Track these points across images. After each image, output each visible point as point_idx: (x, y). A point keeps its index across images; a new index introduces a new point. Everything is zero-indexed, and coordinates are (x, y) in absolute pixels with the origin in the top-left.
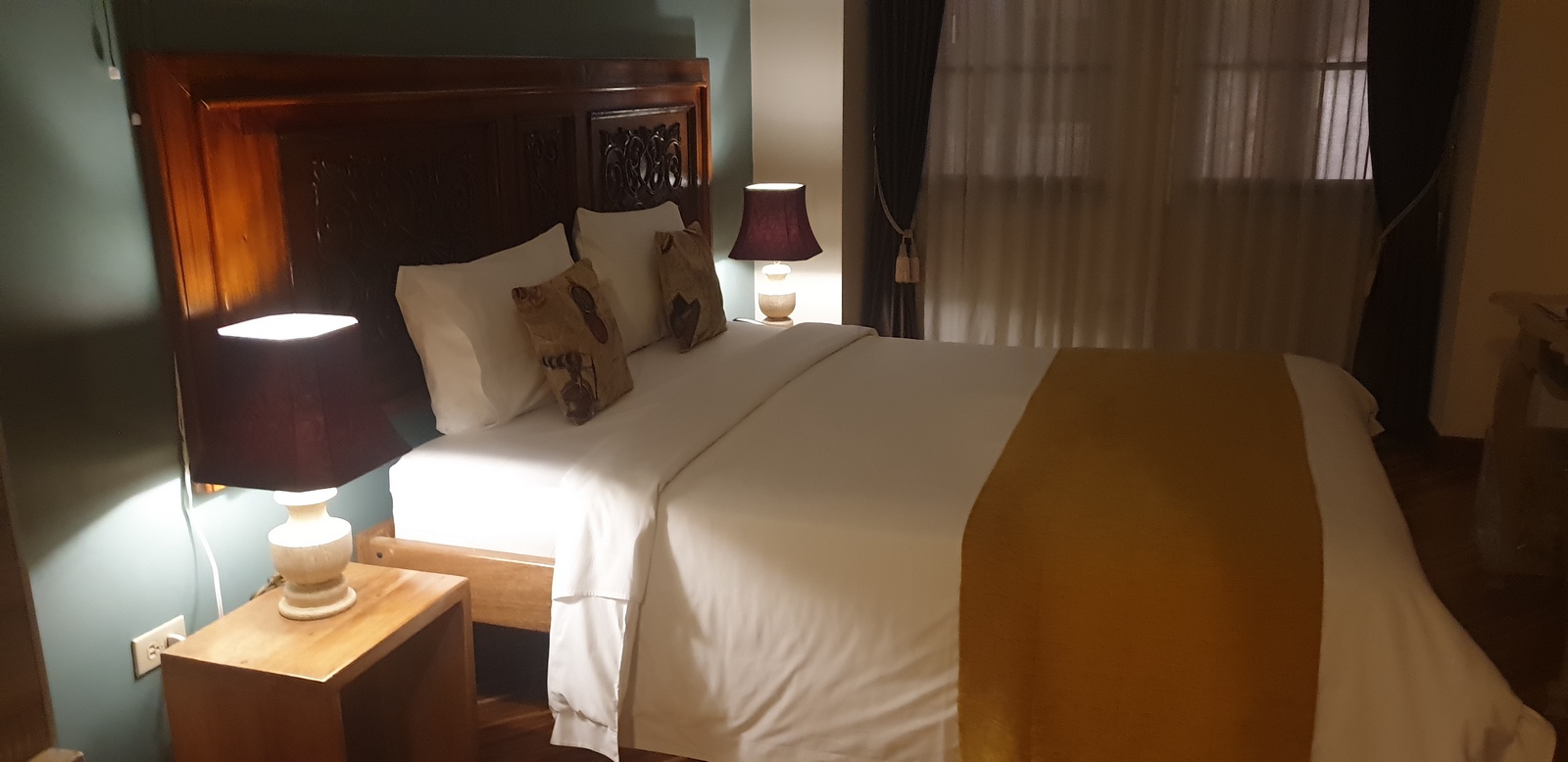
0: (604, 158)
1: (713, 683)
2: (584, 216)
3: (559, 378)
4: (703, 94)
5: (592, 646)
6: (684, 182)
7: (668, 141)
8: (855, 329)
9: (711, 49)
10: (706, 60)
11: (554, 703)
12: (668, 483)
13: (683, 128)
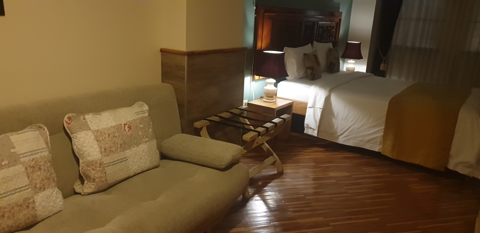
0: (319, 31)
1: (336, 126)
2: (315, 43)
3: (309, 71)
4: (340, 20)
5: (314, 116)
6: (333, 40)
7: (331, 30)
8: (370, 74)
9: (343, 10)
10: (342, 12)
11: (305, 125)
12: (331, 89)
13: (335, 27)
